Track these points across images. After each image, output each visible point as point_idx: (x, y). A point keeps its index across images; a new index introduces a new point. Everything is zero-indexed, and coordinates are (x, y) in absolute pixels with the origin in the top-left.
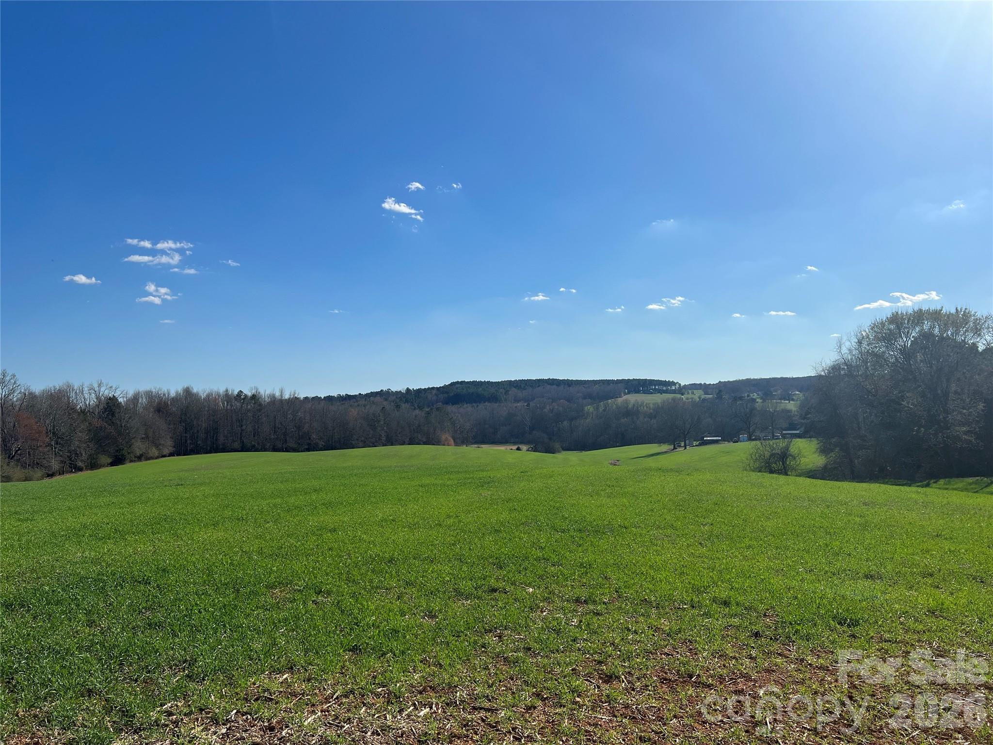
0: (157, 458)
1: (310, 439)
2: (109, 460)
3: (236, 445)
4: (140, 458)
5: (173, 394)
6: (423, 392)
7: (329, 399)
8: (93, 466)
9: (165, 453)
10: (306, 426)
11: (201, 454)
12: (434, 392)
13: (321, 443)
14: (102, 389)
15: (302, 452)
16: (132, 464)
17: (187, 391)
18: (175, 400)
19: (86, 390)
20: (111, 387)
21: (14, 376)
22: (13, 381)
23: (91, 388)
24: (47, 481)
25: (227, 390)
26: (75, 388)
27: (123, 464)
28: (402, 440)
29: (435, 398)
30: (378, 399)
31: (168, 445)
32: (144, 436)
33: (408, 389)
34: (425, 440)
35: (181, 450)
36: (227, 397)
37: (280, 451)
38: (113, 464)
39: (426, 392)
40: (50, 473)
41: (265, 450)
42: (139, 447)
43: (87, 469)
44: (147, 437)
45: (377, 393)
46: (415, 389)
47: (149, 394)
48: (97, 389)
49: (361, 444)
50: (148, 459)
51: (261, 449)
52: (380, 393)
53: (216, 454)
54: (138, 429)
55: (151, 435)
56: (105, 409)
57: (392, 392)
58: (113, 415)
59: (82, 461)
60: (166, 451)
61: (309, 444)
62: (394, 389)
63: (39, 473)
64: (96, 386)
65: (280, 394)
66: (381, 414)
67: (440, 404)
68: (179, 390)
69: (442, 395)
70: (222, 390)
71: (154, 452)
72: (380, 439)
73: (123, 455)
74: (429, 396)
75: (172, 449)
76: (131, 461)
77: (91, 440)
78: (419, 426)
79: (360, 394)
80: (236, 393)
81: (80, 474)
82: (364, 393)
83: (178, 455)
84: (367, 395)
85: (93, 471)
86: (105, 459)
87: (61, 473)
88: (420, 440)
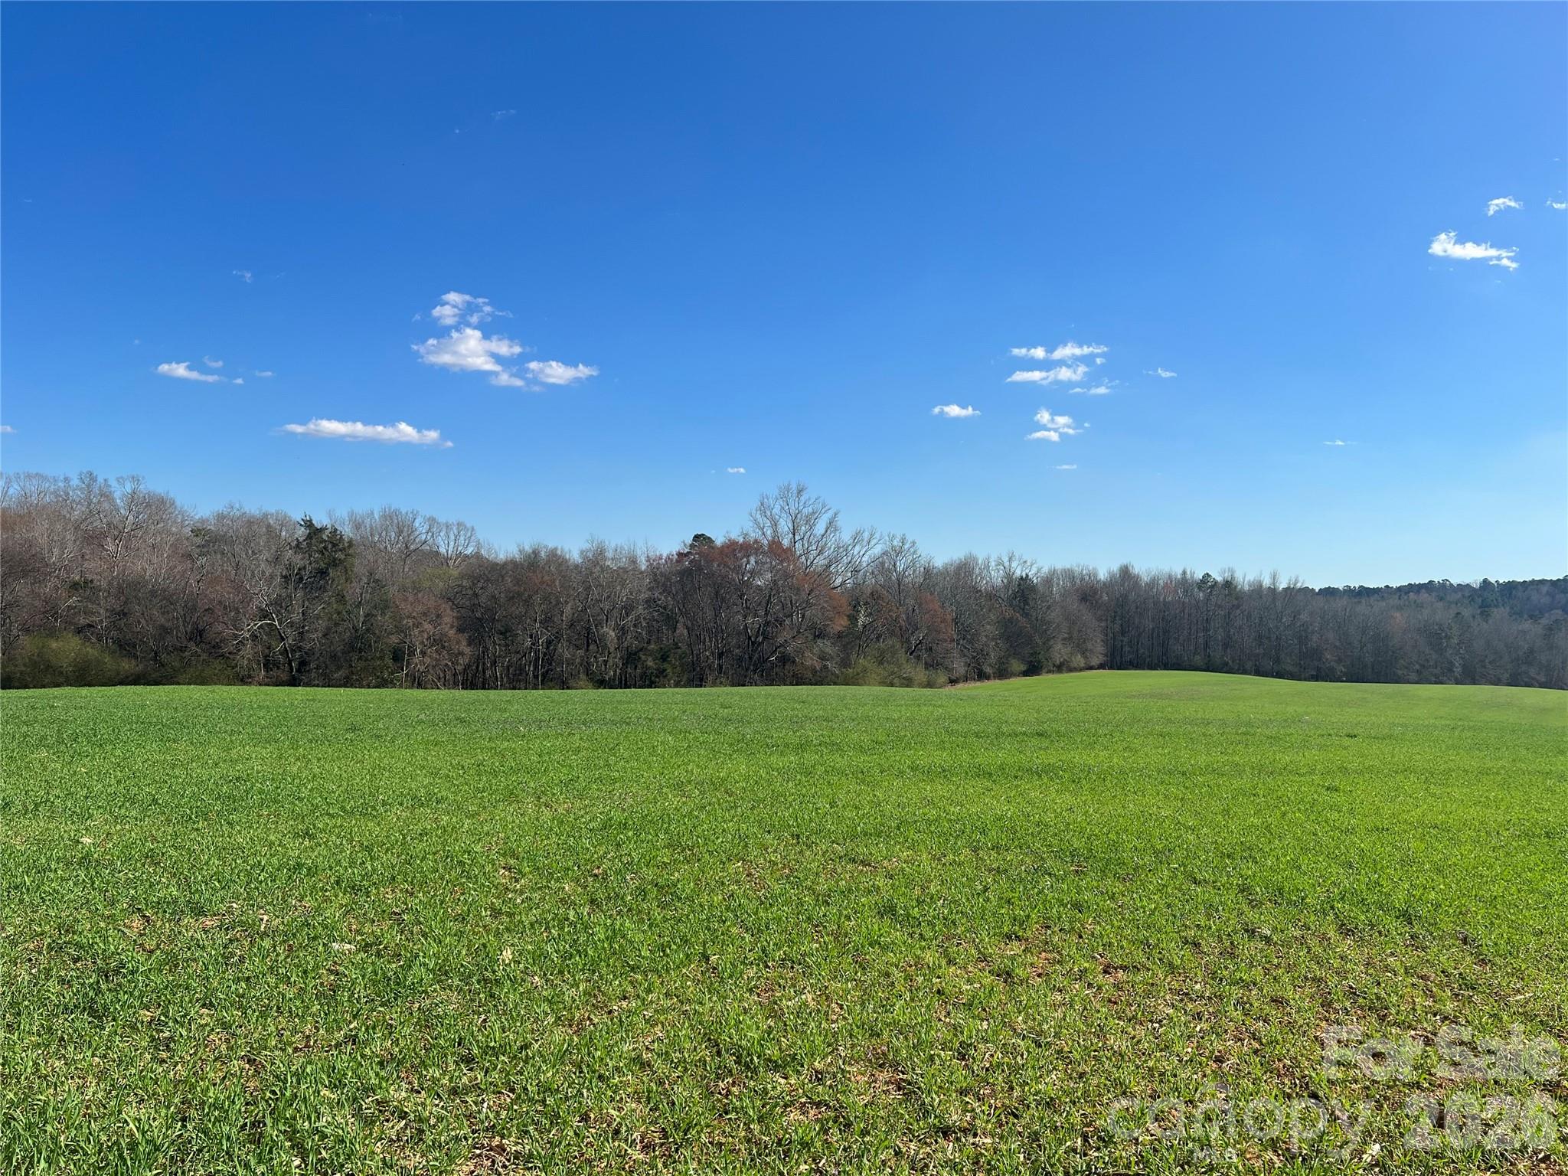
0: (1081, 670)
1: (1320, 660)
2: (1023, 667)
3: (1198, 659)
4: (1060, 668)
5: (1103, 575)
6: (1520, 587)
7: (1329, 592)
8: (1003, 674)
9: (1093, 664)
10: (1315, 638)
11: (1144, 669)
12: (1545, 589)
13: (1340, 668)
14: (1014, 565)
15: (1305, 680)
16: (1051, 676)
17: (1125, 572)
18: (1108, 585)
19: (993, 564)
20: (1025, 562)
21: (914, 543)
22: (912, 550)
23: (1000, 563)
24: (949, 690)
25: (1184, 573)
26: (980, 562)
27: (1039, 675)
28: (1495, 676)
29: (1546, 600)
30: (1424, 596)
31: (1098, 650)
32: (1066, 635)
33: (1485, 581)
34: (1543, 680)
35: (1116, 661)
36: (1184, 584)
37: (1267, 676)
38: (1026, 674)
39: (1527, 588)
40: (954, 678)
41: (1245, 672)
42: (1060, 651)
43: (995, 678)
44: (1070, 638)
45: (1421, 586)
46: (1501, 582)
47: (1069, 575)
48: (1007, 564)
49: (1413, 676)
50: (1071, 670)
51: (1239, 669)
52: (1429, 587)
53: (1166, 672)
54: (1058, 625)
55: (1075, 635)
56: (1015, 594)
57: (1451, 585)
58: (1026, 603)
59: (990, 665)
60: (1095, 662)
61: (1318, 669)
62: (1455, 581)
63: (942, 678)
64: (1006, 560)
65: (1272, 581)
66: (1453, 624)
67: (1559, 612)
68: (1115, 570)
69: (1562, 595)
70: (1177, 572)
71: (1079, 660)
72: (1450, 670)
73: (1039, 662)
74: (1535, 597)
75: (1100, 659)
76: (1049, 672)
77: (1001, 636)
78: (1531, 651)
79: (1387, 586)
80: (1199, 575)
81: (987, 683)
82: (1394, 584)
83: (1111, 668)
84: (1399, 589)
85: (1003, 682)
86: (1017, 666)
87: (966, 679)
88: (1533, 679)
